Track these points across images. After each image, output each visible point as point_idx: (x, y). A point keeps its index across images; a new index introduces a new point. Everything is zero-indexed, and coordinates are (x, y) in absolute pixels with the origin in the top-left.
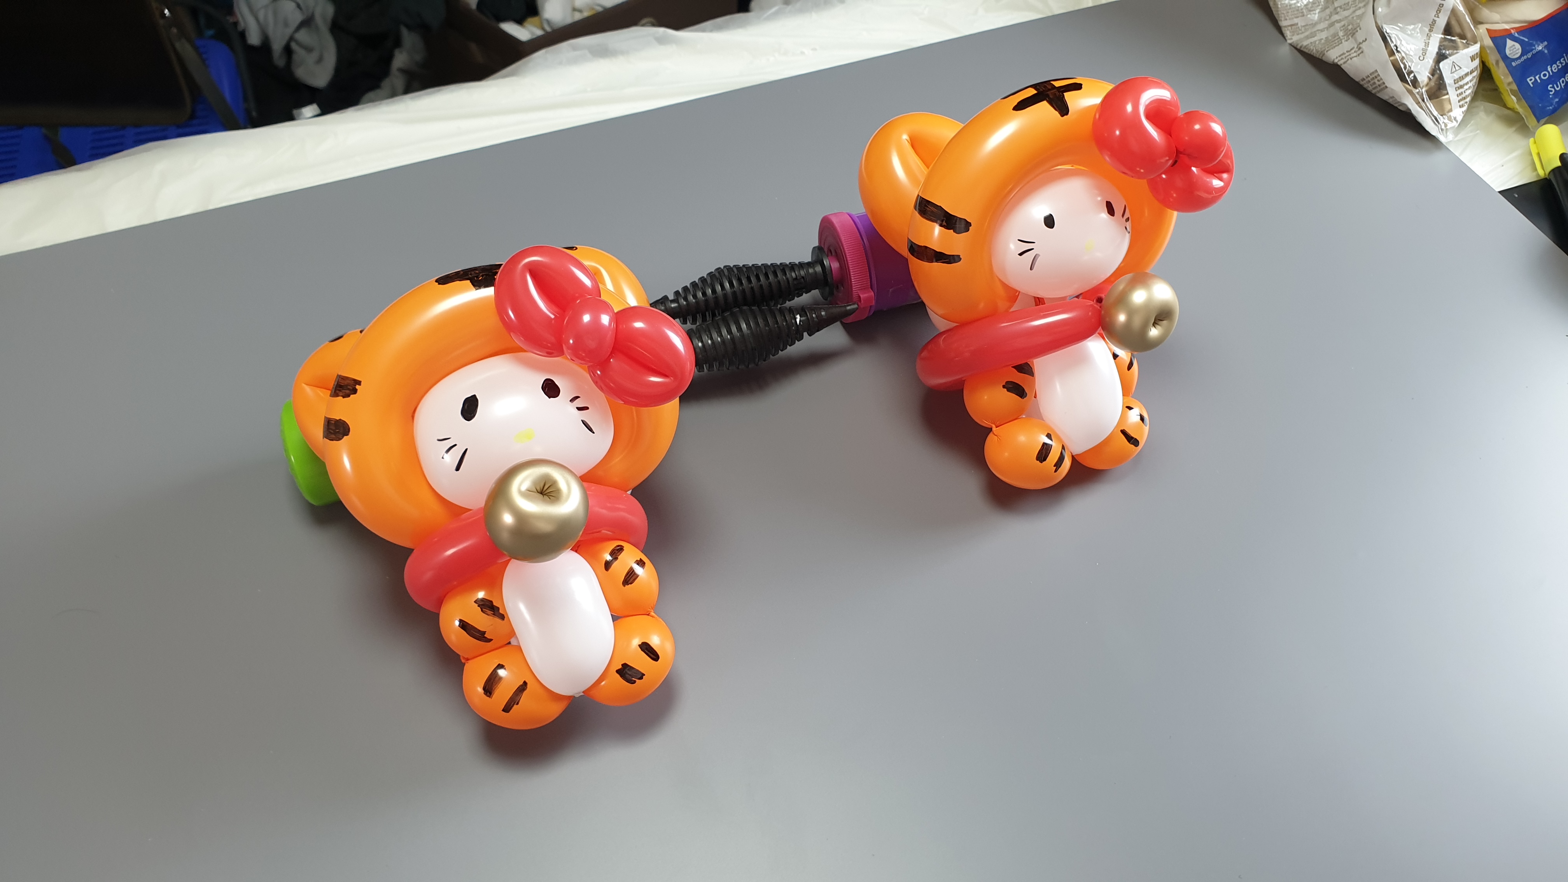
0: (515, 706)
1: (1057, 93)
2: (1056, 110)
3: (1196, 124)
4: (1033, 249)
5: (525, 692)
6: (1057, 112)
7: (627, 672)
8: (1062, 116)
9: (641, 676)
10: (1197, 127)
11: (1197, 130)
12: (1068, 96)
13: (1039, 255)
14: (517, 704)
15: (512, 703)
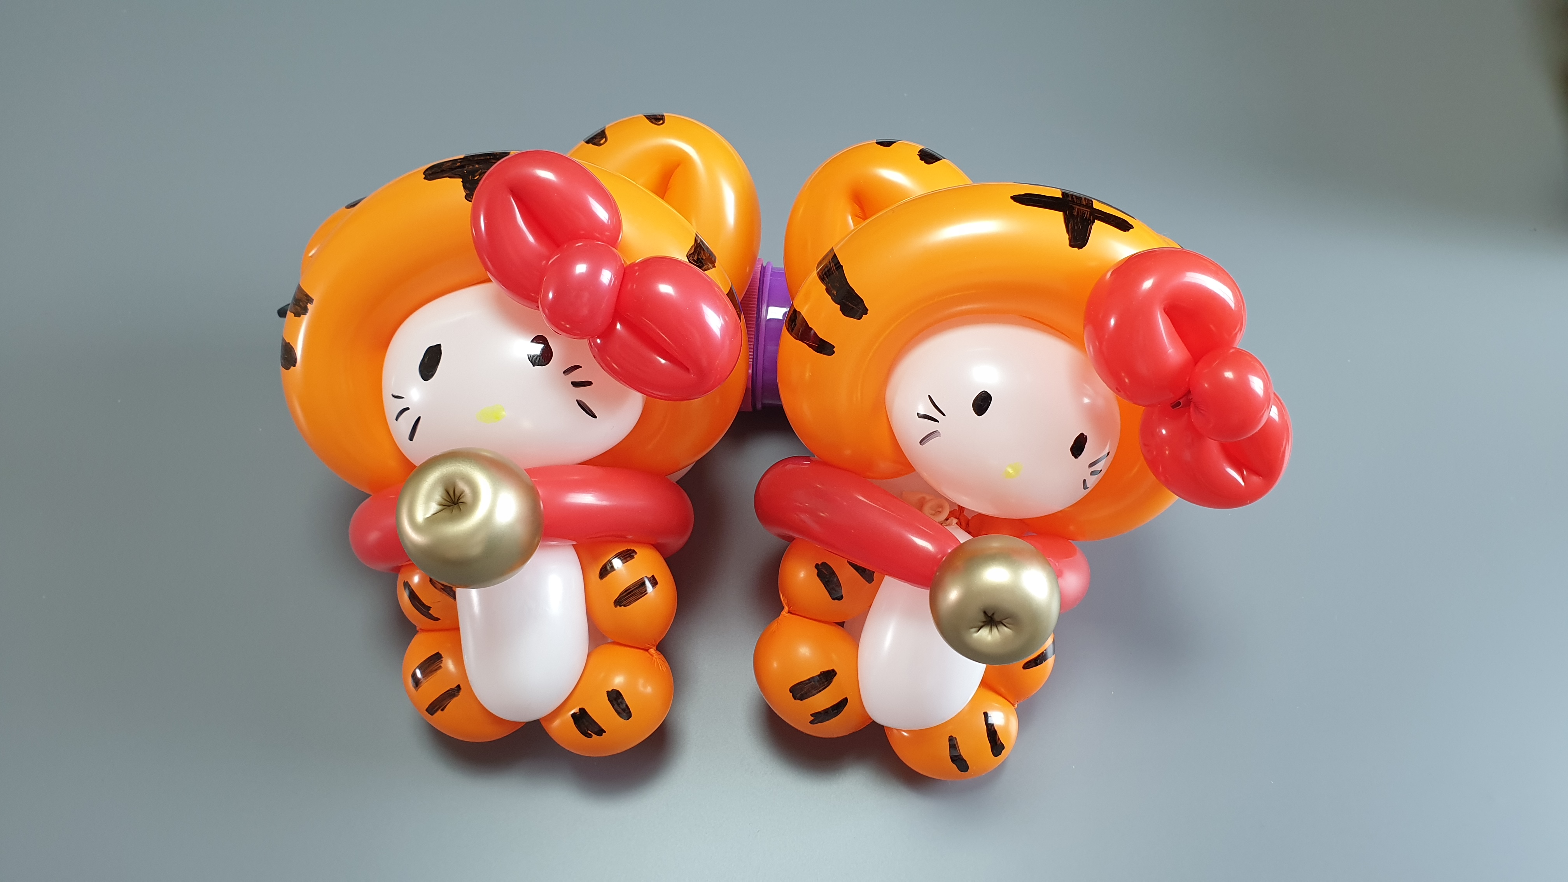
0: (439, 711)
1: (1087, 215)
2: (1068, 232)
3: (1229, 369)
4: (938, 421)
5: (455, 699)
6: (1067, 236)
7: (583, 720)
8: (1071, 245)
9: (600, 732)
10: (1229, 375)
11: (1227, 379)
12: (1098, 226)
13: (940, 435)
14: (442, 710)
15: (437, 707)
